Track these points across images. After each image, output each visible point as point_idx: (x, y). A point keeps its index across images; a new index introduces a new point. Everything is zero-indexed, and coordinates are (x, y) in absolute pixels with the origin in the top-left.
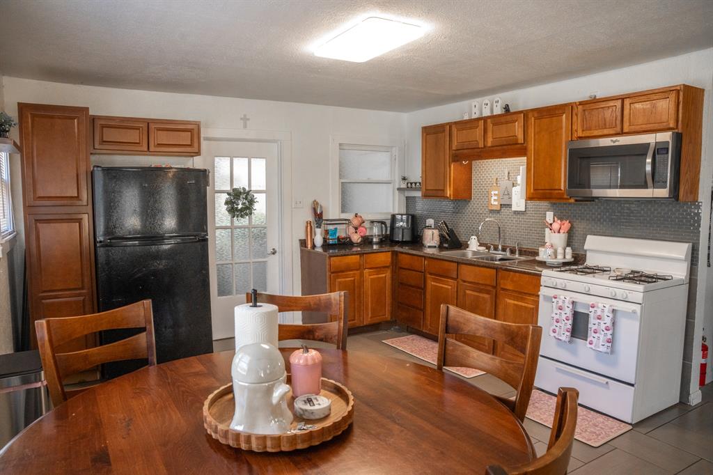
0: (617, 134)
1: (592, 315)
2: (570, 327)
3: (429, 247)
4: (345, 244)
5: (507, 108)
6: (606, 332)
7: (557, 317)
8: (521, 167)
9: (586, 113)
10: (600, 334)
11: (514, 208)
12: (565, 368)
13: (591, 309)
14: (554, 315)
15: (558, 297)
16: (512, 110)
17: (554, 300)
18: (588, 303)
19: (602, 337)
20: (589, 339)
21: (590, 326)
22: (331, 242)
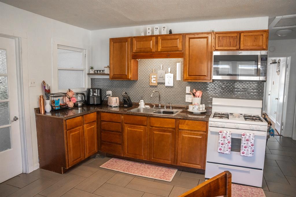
0: (237, 50)
1: (243, 139)
2: (230, 146)
3: (114, 107)
4: (64, 109)
5: (170, 32)
6: (252, 147)
7: (222, 142)
8: (178, 64)
9: (220, 38)
10: (249, 148)
11: (166, 84)
12: (227, 167)
13: (243, 136)
14: (220, 141)
15: (222, 131)
16: (173, 33)
17: (220, 134)
18: (241, 133)
19: (249, 150)
20: (241, 151)
21: (242, 145)
22: (57, 108)
